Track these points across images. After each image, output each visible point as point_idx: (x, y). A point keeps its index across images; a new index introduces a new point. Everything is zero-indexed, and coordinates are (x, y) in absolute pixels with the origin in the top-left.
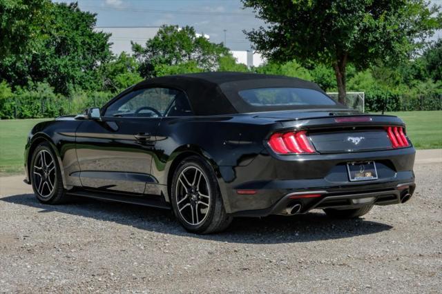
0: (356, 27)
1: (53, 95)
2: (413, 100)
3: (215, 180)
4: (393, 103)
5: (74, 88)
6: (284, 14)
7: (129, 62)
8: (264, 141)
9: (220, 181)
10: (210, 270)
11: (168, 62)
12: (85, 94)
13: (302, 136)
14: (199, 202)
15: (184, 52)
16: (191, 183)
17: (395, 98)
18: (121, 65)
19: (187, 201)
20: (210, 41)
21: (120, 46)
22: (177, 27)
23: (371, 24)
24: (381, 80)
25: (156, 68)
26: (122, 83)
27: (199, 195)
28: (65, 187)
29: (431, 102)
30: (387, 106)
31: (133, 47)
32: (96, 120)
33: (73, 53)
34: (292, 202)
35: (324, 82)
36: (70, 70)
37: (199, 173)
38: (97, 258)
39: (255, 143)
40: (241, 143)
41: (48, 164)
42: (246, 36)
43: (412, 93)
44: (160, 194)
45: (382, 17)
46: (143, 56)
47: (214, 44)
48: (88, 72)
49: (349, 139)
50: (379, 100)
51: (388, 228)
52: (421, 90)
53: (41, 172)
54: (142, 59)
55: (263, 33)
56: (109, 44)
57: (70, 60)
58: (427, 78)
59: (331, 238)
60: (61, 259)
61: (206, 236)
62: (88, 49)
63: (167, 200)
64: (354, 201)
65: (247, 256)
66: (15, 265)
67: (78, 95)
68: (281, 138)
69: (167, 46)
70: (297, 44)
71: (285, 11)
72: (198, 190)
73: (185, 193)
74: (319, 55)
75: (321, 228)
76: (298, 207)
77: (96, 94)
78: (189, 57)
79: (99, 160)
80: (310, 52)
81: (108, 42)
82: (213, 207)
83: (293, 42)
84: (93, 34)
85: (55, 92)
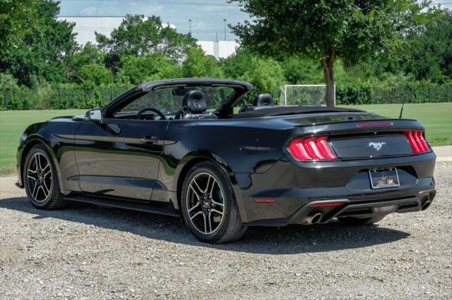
0: (345, 22)
1: (17, 87)
2: (384, 92)
3: (230, 188)
4: (364, 96)
5: (38, 79)
6: (272, 8)
7: (94, 52)
8: (284, 147)
9: (236, 188)
10: (234, 284)
11: (134, 52)
12: (49, 86)
13: (322, 142)
14: (213, 210)
15: (150, 43)
16: (204, 190)
17: (367, 91)
18: (86, 56)
19: (199, 208)
20: (178, 32)
21: (84, 36)
22: (143, 16)
23: (360, 19)
24: (352, 72)
25: (122, 59)
26: (89, 75)
27: (212, 202)
28: (62, 192)
29: (403, 94)
30: (359, 98)
31: (97, 38)
32: (96, 122)
33: (37, 43)
34: (312, 211)
35: (295, 74)
36: (33, 62)
37: (212, 180)
38: (112, 271)
39: (274, 149)
40: (259, 148)
41: (43, 168)
42: (231, 30)
43: (382, 85)
44: (168, 201)
45: (372, 13)
46: (108, 47)
47: (182, 35)
48: (52, 62)
49: (371, 144)
50: (350, 93)
51: (405, 235)
52: (392, 82)
53: (35, 175)
54: (107, 50)
55: (249, 27)
56: (74, 35)
57: (33, 51)
58: (398, 71)
59: (351, 248)
60: (73, 273)
61: (219, 246)
62: (52, 39)
63: (176, 207)
64: (376, 209)
65: (270, 268)
66: (26, 280)
67: (43, 87)
68: (301, 144)
69: (132, 36)
70: (285, 39)
71: (273, 6)
72: (211, 197)
73: (196, 201)
74: (308, 51)
75: (338, 237)
76: (319, 216)
77: (62, 85)
78: (156, 48)
79: (94, 163)
80: (297, 47)
81: (72, 33)
82: (227, 215)
83: (281, 37)
84: (57, 24)
85: (19, 84)
